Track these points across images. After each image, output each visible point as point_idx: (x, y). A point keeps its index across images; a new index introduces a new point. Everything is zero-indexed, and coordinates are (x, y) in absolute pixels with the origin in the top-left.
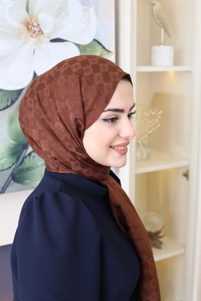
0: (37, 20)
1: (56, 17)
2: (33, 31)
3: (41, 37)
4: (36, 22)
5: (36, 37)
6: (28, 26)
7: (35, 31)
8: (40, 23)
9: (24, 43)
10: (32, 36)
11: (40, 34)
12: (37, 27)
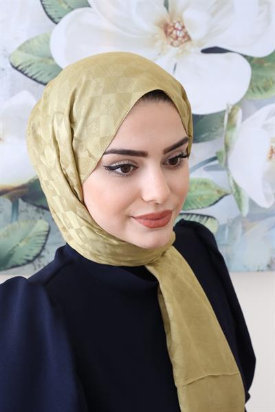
0: (182, 20)
1: (213, 15)
2: (175, 37)
3: (188, 46)
4: (179, 22)
5: (178, 46)
6: (167, 29)
7: (177, 37)
8: (185, 25)
9: (160, 54)
10: (172, 44)
11: (186, 41)
12: (180, 30)
